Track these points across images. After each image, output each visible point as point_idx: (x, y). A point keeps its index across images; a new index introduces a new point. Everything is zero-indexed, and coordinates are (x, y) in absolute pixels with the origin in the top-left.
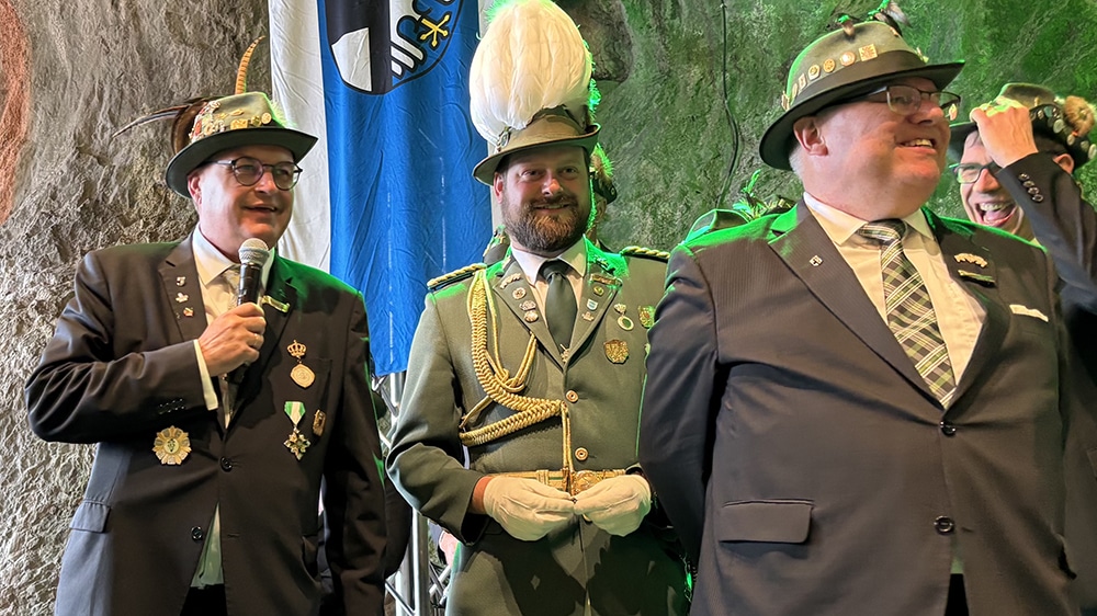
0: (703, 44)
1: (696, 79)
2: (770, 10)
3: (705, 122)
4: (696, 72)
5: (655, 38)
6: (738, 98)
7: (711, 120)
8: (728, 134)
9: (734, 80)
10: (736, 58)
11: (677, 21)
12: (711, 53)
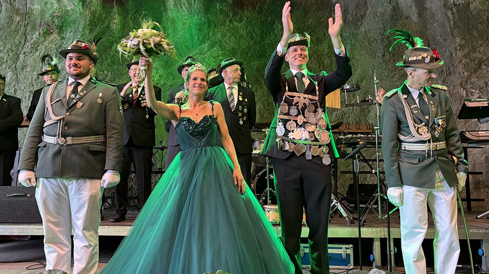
0: (21, 11)
1: (18, 20)
2: (39, 7)
3: (18, 33)
4: (18, 18)
5: (9, 6)
6: (28, 28)
7: (20, 33)
8: (24, 37)
9: (28, 23)
10: (29, 17)
11: (15, 3)
12: (23, 14)
